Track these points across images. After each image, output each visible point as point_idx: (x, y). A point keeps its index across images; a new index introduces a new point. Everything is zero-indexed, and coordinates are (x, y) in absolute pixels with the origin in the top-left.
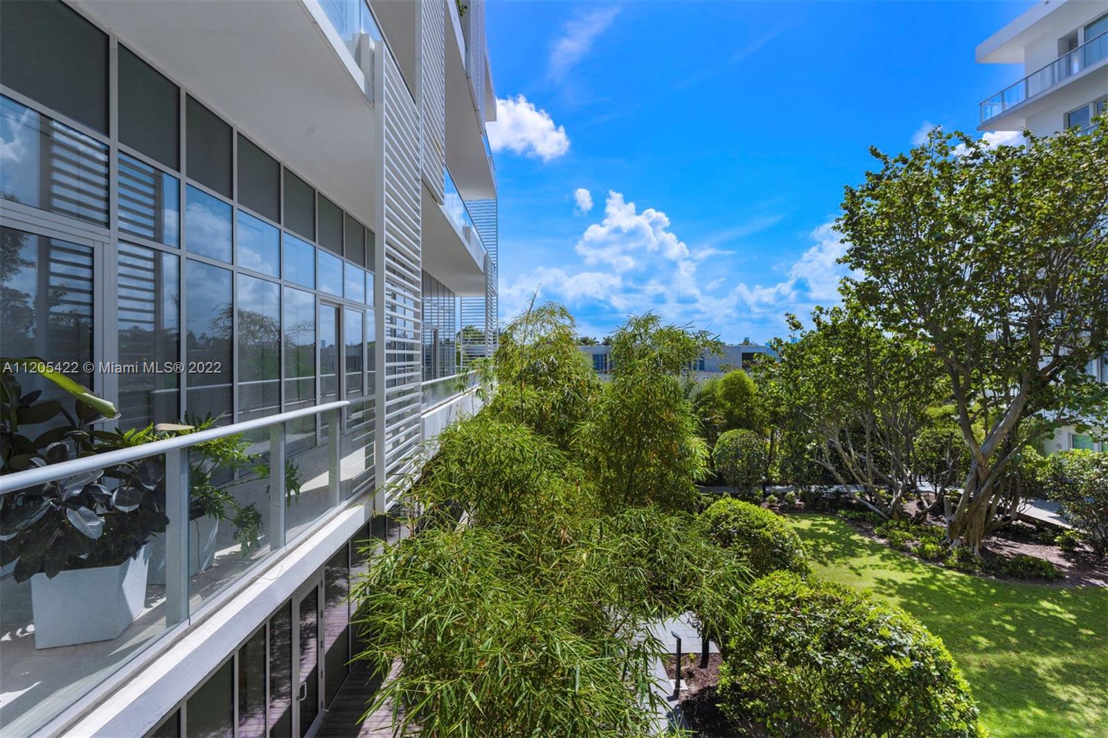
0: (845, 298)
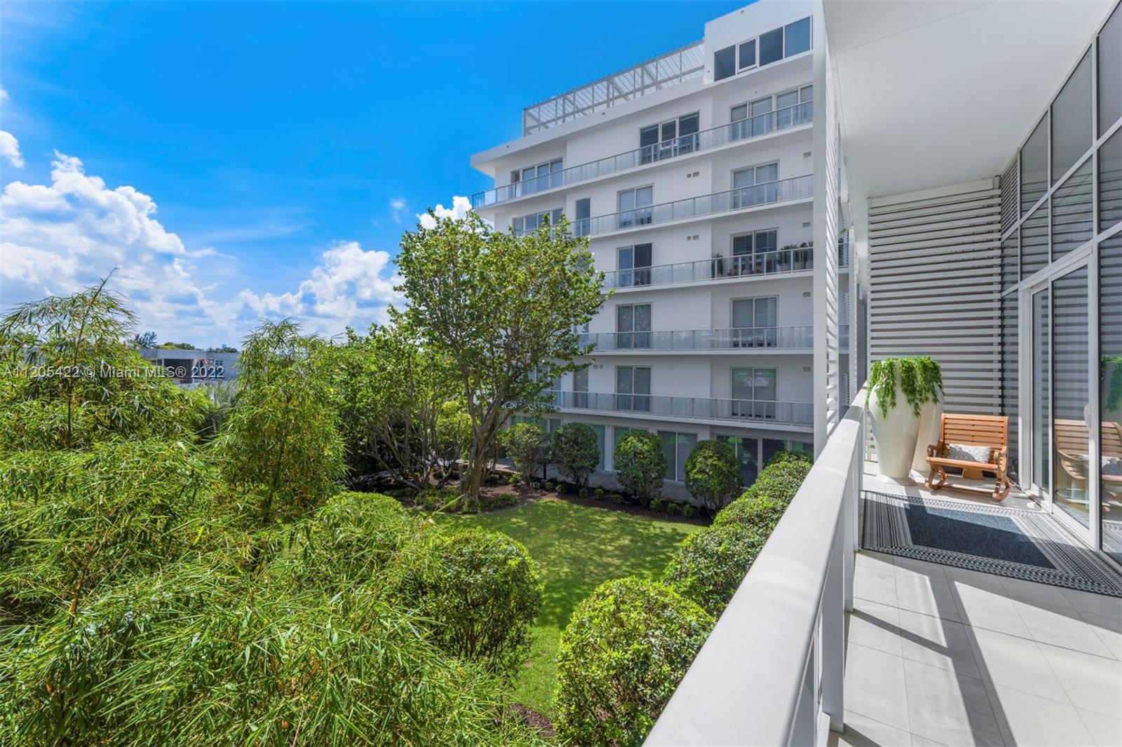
0: (394, 319)
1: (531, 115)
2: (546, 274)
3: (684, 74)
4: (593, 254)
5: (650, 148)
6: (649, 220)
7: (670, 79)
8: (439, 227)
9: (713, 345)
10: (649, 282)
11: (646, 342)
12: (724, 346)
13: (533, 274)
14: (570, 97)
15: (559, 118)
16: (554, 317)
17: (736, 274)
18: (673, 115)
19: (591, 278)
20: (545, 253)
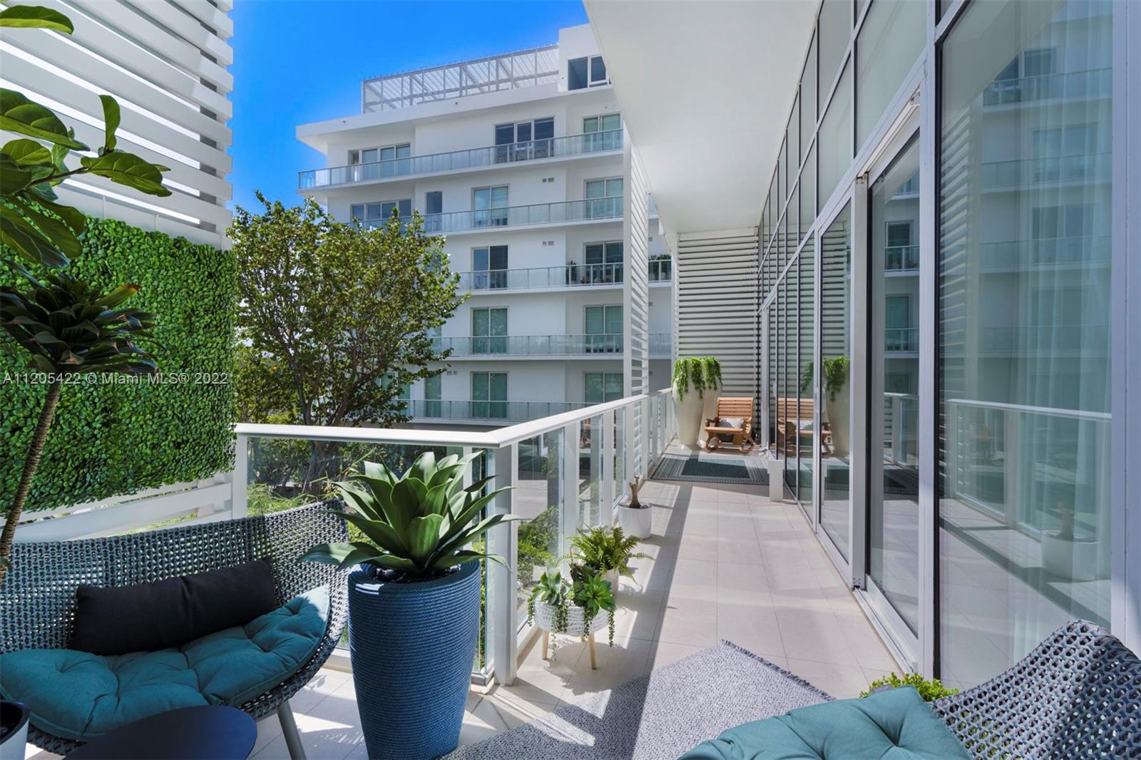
1: (371, 88)
2: (397, 272)
3: (539, 76)
4: (449, 255)
5: (506, 147)
6: (505, 222)
7: (524, 78)
8: (270, 214)
9: (568, 350)
10: (505, 286)
11: (502, 348)
12: (577, 351)
13: (383, 273)
14: (418, 77)
15: (405, 98)
16: (404, 319)
17: (588, 282)
18: (529, 117)
19: (446, 280)
20: (397, 250)
